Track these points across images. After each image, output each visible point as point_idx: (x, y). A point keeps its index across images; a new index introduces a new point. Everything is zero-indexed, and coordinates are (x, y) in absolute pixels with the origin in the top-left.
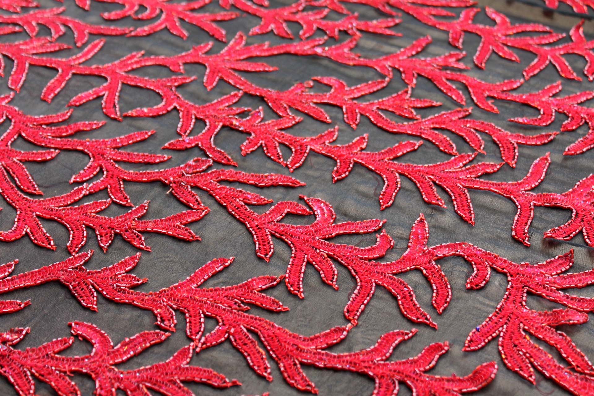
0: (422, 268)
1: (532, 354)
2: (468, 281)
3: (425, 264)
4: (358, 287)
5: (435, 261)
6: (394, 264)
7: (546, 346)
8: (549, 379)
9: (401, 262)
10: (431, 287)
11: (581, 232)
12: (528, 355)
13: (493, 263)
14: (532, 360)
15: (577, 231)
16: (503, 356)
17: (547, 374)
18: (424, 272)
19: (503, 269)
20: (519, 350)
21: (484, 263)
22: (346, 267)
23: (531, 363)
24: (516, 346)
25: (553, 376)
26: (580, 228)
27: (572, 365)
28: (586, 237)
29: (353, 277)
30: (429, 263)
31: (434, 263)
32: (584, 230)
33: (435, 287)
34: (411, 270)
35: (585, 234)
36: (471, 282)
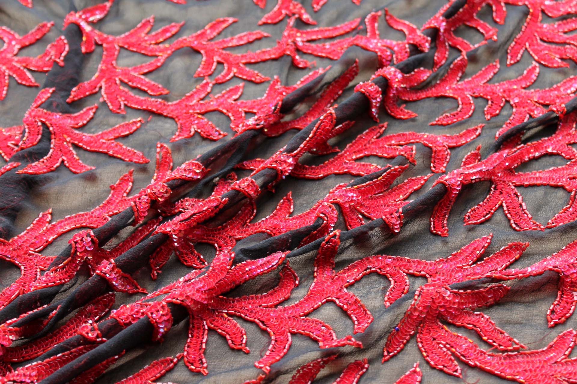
0: (334, 298)
1: (452, 344)
2: (386, 299)
3: (337, 293)
4: (273, 342)
5: (346, 287)
6: (302, 302)
7: (466, 331)
8: (475, 367)
9: (309, 298)
10: (350, 318)
11: (501, 206)
12: (448, 346)
13: (408, 269)
14: (453, 350)
15: (497, 206)
16: (425, 354)
17: (472, 363)
18: (337, 301)
19: (420, 272)
20: (439, 344)
21: (398, 272)
22: (252, 322)
23: (453, 354)
24: (434, 339)
25: (478, 364)
26: (500, 202)
27: (494, 346)
28: (506, 212)
29: (264, 331)
30: (340, 291)
31: (345, 290)
32: (504, 204)
33: (355, 319)
34: (323, 304)
35: (505, 208)
36: (389, 299)
